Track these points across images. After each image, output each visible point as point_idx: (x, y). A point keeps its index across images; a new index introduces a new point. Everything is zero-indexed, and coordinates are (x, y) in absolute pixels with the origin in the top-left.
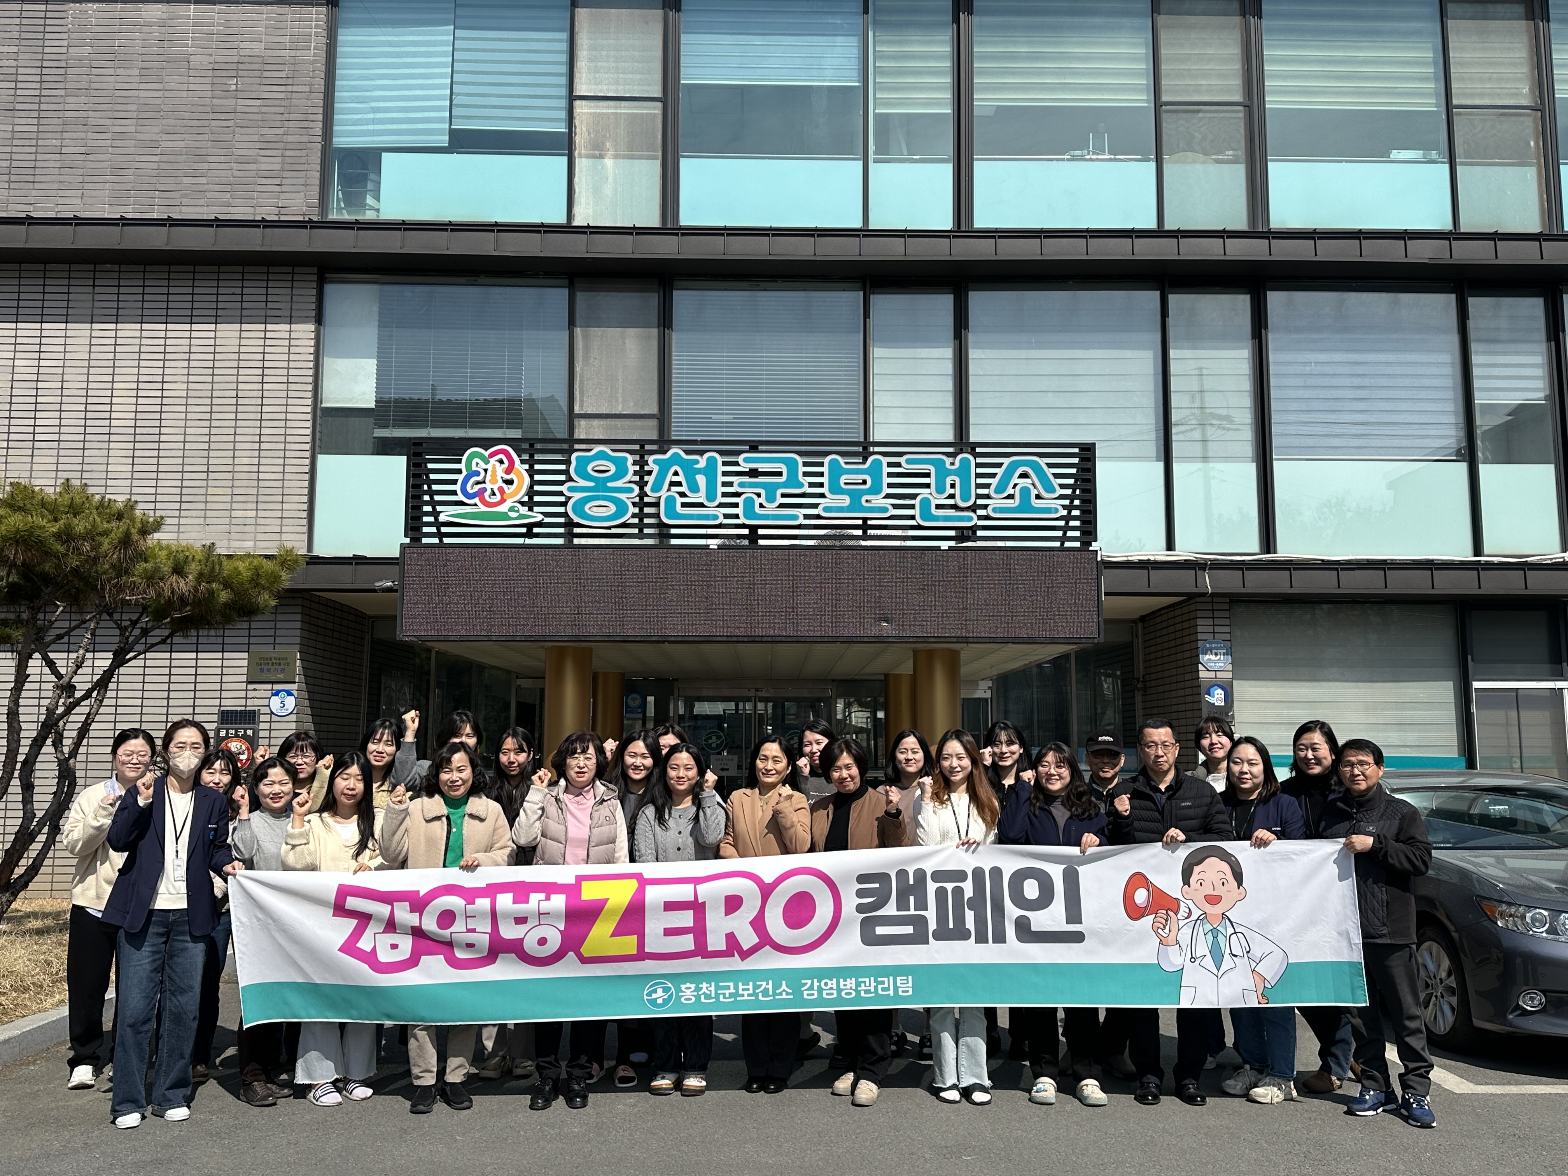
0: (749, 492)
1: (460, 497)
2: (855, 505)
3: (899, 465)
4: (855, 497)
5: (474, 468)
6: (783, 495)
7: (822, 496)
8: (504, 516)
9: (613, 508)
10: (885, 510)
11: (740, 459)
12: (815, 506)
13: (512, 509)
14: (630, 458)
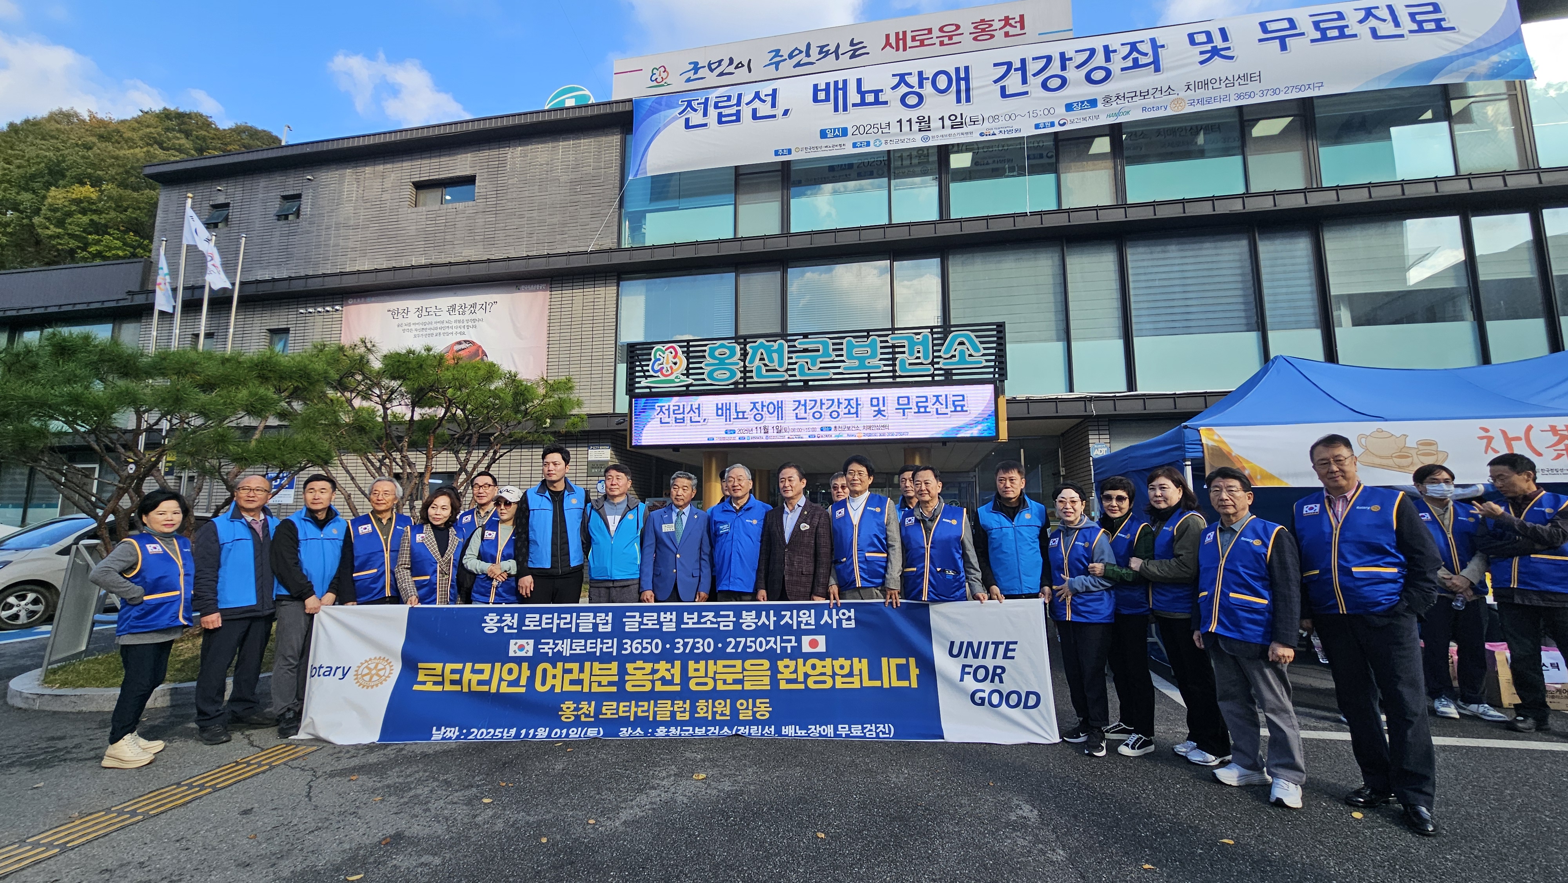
0: (802, 361)
1: (652, 373)
2: (862, 365)
3: (887, 341)
4: (862, 360)
5: (658, 357)
6: (821, 362)
7: (843, 361)
8: (672, 381)
9: (728, 374)
10: (879, 367)
11: (796, 343)
12: (839, 367)
13: (676, 378)
14: (738, 348)
